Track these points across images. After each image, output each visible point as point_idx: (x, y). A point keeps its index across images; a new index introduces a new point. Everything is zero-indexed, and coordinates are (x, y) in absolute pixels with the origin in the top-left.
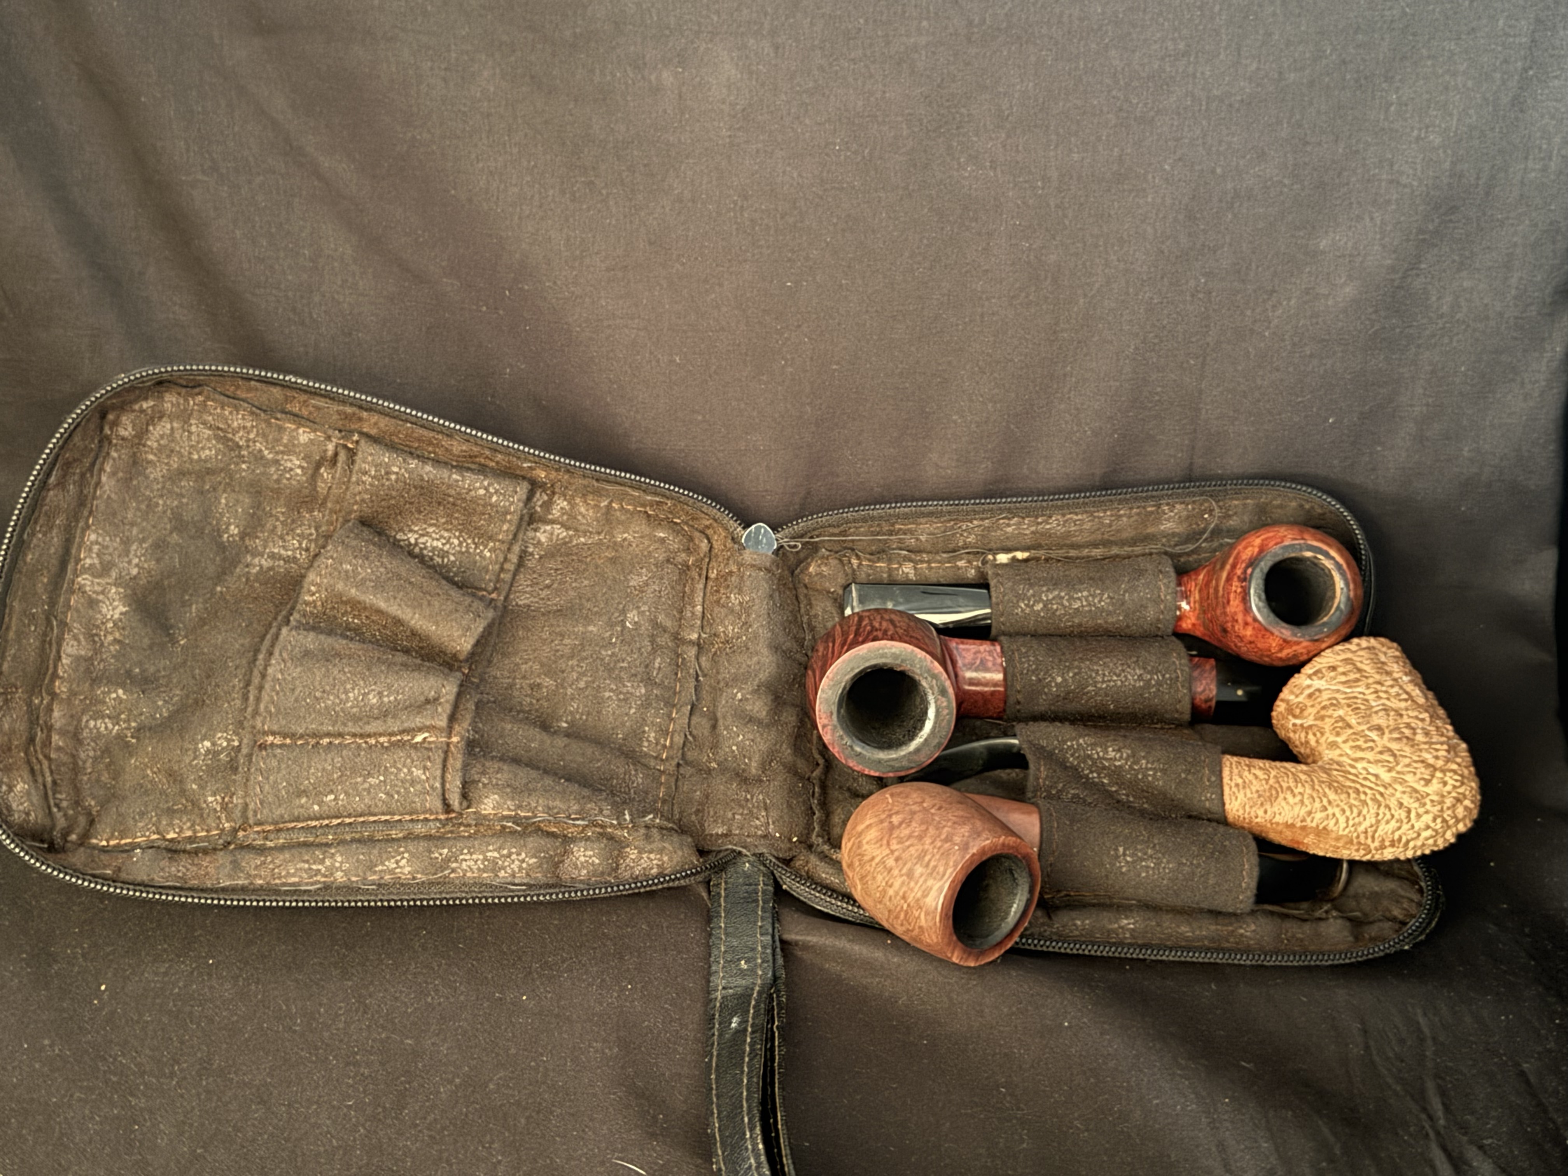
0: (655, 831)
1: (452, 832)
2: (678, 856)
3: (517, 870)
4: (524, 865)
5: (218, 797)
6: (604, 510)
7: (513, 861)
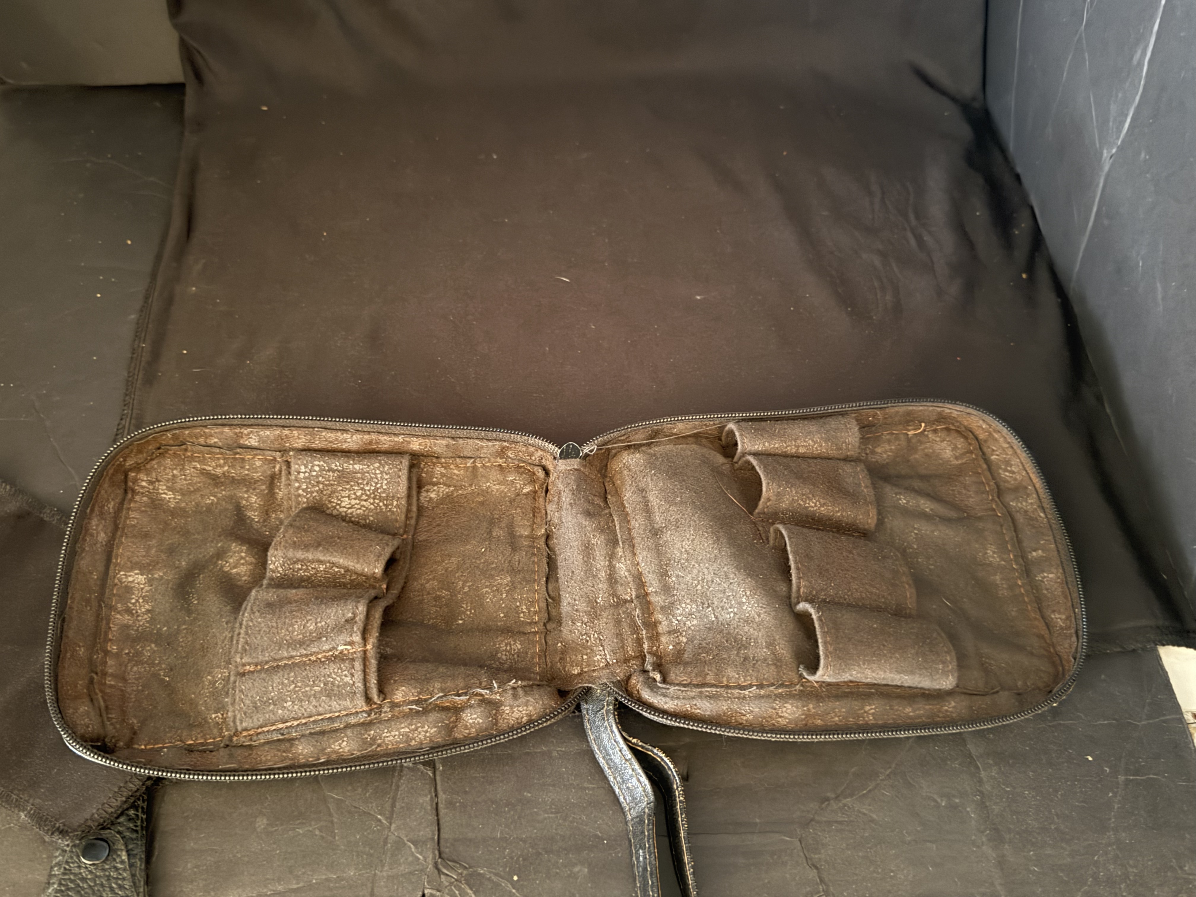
0: (519, 690)
1: (376, 719)
2: (539, 706)
3: (422, 738)
4: (428, 734)
5: (219, 714)
6: (471, 469)
7: (420, 733)
